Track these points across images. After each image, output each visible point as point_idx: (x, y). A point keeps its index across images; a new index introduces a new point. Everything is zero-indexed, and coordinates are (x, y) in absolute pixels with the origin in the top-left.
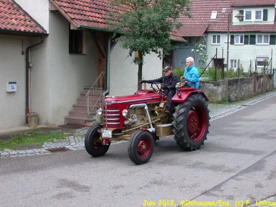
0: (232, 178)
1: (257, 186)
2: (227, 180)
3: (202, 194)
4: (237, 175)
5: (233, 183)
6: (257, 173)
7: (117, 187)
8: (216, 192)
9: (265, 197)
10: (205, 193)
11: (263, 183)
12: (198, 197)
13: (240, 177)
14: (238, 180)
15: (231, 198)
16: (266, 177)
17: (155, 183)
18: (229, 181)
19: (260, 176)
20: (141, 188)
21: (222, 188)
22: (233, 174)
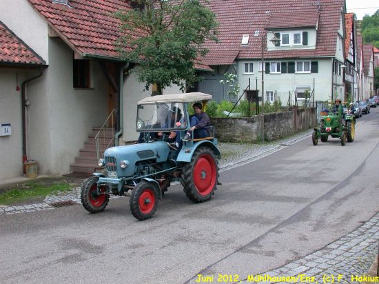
0: (272, 230)
1: (300, 239)
2: (266, 234)
3: (237, 251)
4: (278, 227)
5: (273, 237)
6: (301, 223)
7: (135, 246)
8: (254, 249)
9: (310, 251)
10: (241, 249)
11: (308, 235)
12: (233, 255)
13: (281, 229)
14: (279, 232)
15: (271, 254)
16: (311, 228)
17: (181, 239)
18: (268, 234)
19: (304, 228)
20: (164, 247)
21: (261, 243)
22: (272, 226)
